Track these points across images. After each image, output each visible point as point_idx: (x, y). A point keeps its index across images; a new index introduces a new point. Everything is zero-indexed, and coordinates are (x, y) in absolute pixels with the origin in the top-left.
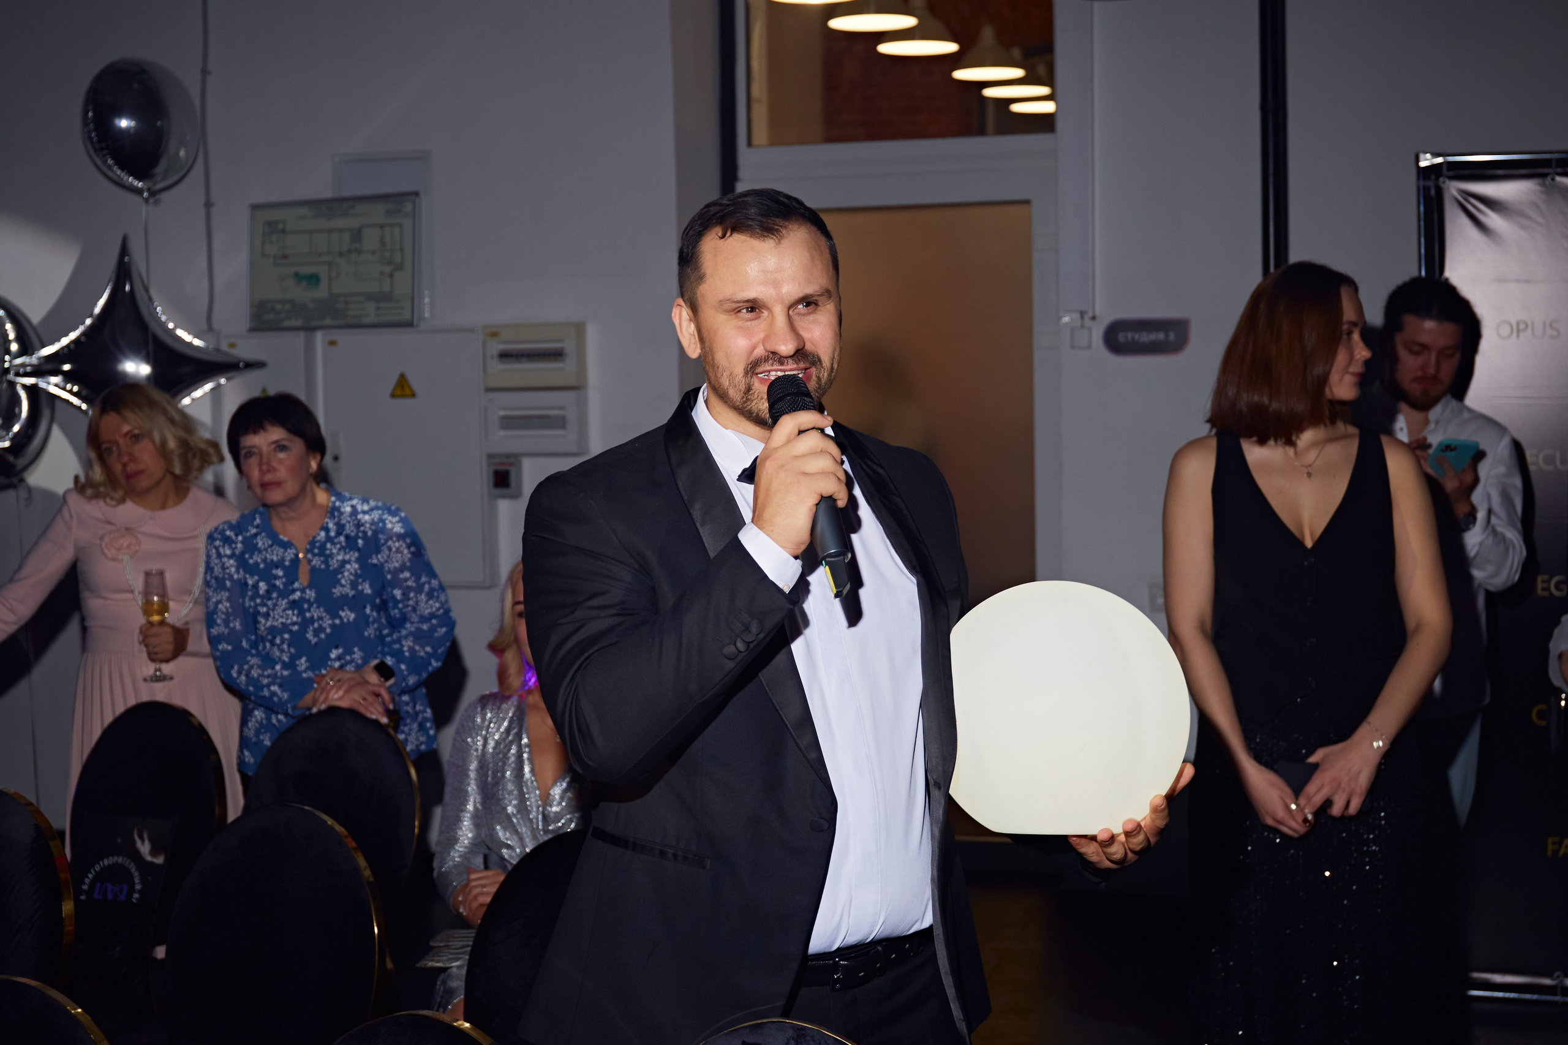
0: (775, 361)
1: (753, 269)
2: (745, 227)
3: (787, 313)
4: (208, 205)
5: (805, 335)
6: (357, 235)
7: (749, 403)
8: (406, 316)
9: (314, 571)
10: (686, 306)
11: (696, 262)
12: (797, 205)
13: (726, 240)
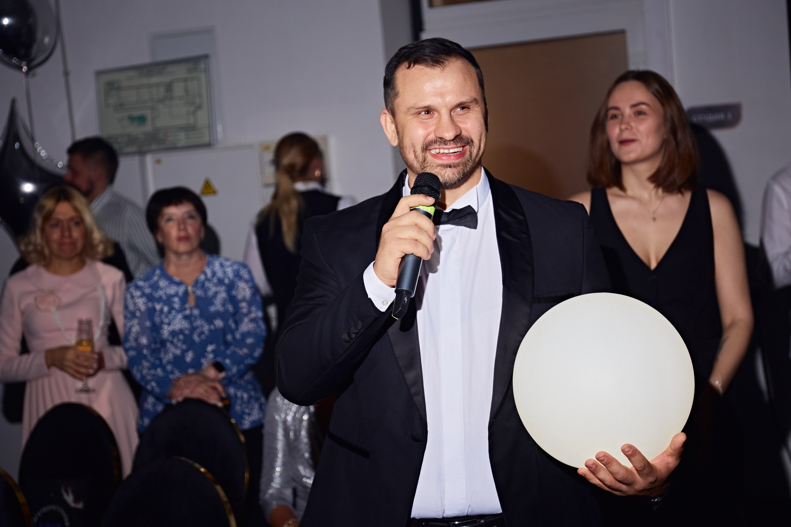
0: (441, 143)
1: (428, 87)
2: (422, 60)
3: (449, 113)
4: (66, 74)
5: (461, 125)
6: (169, 87)
7: (425, 169)
8: (206, 140)
9: (198, 298)
10: (389, 113)
11: (393, 85)
12: (456, 47)
13: (411, 69)
